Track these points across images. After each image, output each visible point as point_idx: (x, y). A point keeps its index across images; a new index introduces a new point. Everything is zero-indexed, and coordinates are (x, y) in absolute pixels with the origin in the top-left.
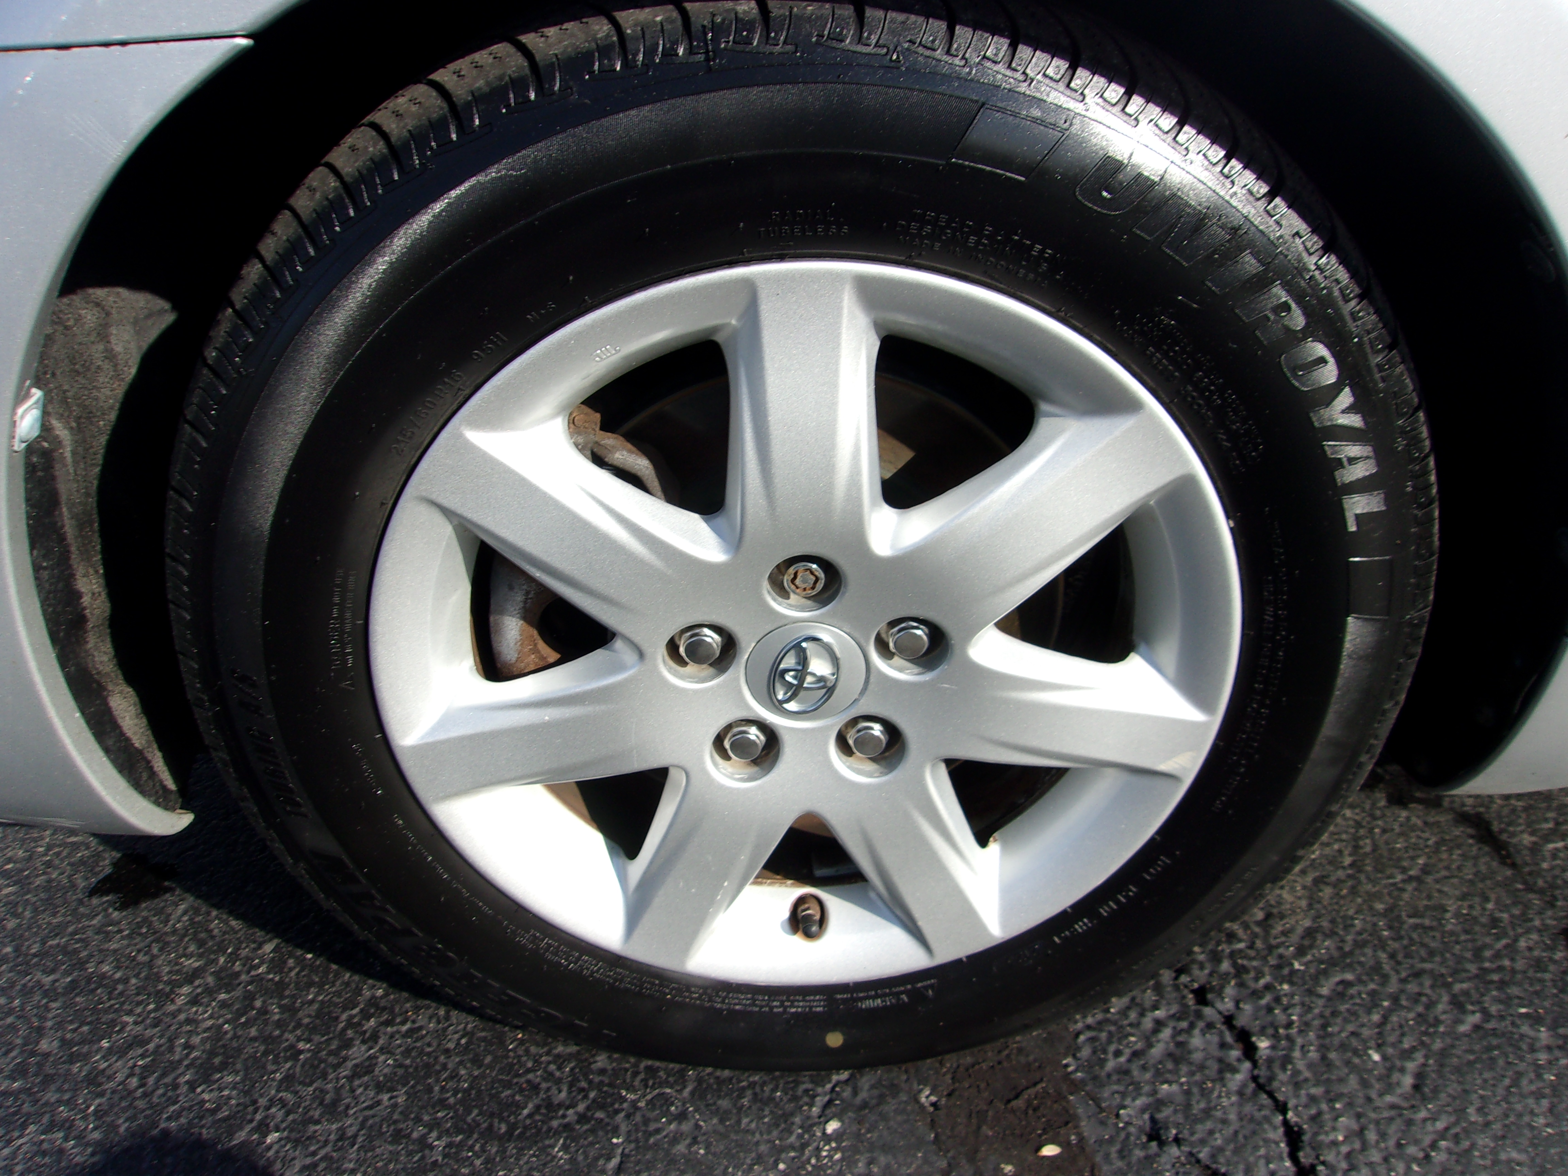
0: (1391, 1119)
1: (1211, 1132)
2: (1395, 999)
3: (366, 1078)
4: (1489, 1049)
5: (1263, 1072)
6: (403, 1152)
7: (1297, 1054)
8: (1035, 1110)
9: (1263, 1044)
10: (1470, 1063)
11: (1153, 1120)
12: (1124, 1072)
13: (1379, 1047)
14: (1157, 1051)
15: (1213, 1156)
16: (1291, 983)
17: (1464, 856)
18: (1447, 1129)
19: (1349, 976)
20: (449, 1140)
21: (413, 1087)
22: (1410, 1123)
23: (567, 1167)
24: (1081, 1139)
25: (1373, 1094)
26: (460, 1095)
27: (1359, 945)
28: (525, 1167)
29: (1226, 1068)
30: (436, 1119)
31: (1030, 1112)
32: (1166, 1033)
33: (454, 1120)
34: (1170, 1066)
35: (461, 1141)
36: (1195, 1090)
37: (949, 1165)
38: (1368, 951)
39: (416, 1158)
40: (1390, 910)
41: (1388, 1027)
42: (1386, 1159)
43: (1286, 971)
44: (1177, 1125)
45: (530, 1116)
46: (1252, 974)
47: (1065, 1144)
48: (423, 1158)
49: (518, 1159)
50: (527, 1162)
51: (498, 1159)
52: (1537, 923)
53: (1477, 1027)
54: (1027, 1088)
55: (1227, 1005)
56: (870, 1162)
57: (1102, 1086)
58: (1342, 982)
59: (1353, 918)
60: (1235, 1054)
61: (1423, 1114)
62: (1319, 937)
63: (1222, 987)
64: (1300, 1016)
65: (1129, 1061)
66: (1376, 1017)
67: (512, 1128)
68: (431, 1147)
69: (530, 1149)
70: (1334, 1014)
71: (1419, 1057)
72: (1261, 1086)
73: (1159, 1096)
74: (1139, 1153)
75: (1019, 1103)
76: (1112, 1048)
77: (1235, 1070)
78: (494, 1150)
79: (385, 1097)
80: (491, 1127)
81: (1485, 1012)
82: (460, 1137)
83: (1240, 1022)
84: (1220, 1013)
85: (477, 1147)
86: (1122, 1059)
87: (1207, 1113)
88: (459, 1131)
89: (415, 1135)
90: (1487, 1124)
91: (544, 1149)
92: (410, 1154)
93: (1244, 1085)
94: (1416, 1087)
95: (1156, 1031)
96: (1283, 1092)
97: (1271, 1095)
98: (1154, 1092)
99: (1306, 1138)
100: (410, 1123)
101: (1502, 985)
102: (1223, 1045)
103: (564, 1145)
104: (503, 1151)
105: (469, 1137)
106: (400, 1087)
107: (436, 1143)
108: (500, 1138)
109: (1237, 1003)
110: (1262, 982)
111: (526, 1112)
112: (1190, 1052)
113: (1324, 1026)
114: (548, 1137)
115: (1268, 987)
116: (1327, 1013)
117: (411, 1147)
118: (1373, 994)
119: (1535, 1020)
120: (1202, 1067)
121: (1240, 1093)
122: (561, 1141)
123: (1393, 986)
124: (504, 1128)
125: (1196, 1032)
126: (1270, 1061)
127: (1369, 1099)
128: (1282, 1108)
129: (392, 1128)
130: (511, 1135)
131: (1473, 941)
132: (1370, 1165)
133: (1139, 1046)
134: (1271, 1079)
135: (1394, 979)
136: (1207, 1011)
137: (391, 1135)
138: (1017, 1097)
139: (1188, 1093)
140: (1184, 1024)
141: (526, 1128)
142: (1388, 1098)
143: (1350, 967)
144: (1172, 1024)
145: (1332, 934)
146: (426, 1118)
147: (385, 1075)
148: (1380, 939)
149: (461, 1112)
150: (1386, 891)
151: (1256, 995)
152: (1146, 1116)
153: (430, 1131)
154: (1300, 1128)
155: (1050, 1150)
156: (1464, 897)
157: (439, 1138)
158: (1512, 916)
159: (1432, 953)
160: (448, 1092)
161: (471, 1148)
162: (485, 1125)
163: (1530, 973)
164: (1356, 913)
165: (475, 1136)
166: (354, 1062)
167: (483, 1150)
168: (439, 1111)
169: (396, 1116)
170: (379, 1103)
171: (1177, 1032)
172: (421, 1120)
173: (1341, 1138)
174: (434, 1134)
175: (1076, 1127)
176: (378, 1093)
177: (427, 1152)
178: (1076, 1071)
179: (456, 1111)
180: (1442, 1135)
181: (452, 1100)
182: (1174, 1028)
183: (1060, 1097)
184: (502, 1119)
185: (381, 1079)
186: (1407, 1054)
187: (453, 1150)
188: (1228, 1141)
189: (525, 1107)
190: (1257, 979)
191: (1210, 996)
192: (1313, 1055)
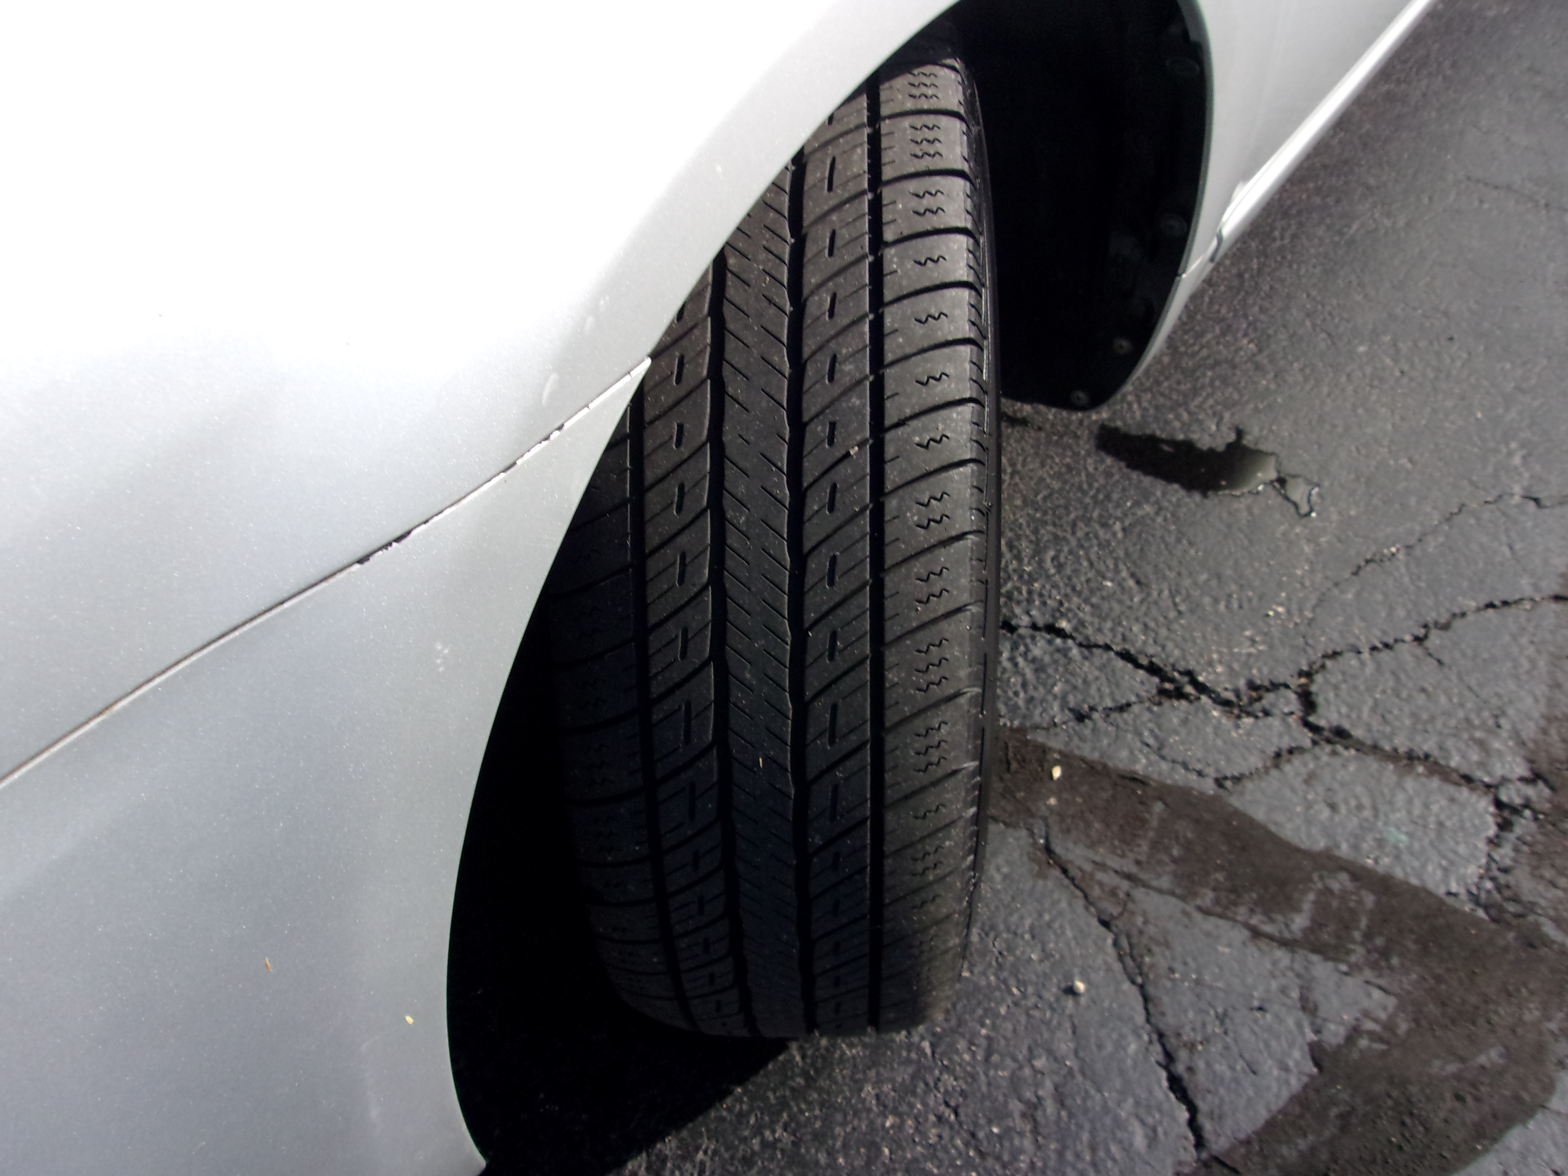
0: (1148, 608)
1: (1099, 690)
2: (1081, 546)
3: (669, 1165)
4: (1139, 535)
5: (1080, 638)
6: (766, 1163)
7: (1081, 615)
8: (1024, 761)
9: (1064, 624)
10: (1142, 550)
11: (1071, 710)
12: (1030, 700)
13: (1104, 578)
14: (1029, 674)
15: (1114, 700)
16: (1036, 580)
17: (1016, 441)
18: (1170, 591)
19: (1051, 553)
20: (781, 1124)
21: (708, 1131)
22: (1156, 603)
23: (867, 1053)
24: (1060, 752)
25: (1128, 603)
26: (745, 1099)
27: (1036, 531)
28: (847, 1081)
29: (1065, 652)
30: (753, 1126)
31: (1023, 764)
32: (1020, 661)
33: (766, 1113)
34: (1043, 676)
35: (789, 1116)
36: (1068, 676)
37: (1028, 829)
38: (1043, 531)
39: (779, 1156)
40: (1025, 501)
41: (1096, 564)
42: (1169, 629)
43: (1026, 577)
44: (1084, 701)
45: (804, 1057)
46: (1016, 593)
47: (1057, 762)
48: (783, 1151)
49: (836, 1083)
50: (844, 1077)
51: (825, 1096)
52: (1083, 452)
53: (1124, 530)
54: (1007, 755)
55: (1025, 620)
56: (998, 869)
57: (1032, 716)
58: (1053, 559)
59: (1017, 520)
60: (1058, 641)
61: (1155, 594)
62: (1016, 543)
63: (1013, 612)
64: (1059, 594)
65: (1026, 692)
66: (1085, 564)
67: (805, 1074)
68: (777, 1140)
69: (834, 1070)
70: (1069, 578)
71: (1121, 566)
72: (1088, 646)
73: (1059, 696)
74: (1087, 732)
75: (1014, 765)
76: (1010, 694)
77: (1070, 649)
78: (815, 1096)
79: (700, 1155)
80: (793, 1090)
81: (1117, 518)
82: (785, 1115)
83: (1041, 623)
84: (1026, 627)
85: (803, 1106)
86: (1022, 695)
87: (1085, 681)
88: (779, 1113)
89: (757, 1148)
90: (1179, 574)
91: (842, 1060)
92: (772, 1158)
93: (1082, 653)
94: (1138, 582)
95: (1016, 665)
96: (1100, 640)
97: (1097, 646)
98: (1055, 697)
99: (1132, 651)
100: (742, 1147)
101: (1108, 497)
102: (1050, 642)
103: (847, 1045)
104: (820, 1090)
105: (790, 1108)
106: (700, 1141)
107: (777, 1135)
108: (808, 1086)
109: (1028, 613)
110: (1024, 592)
111: (798, 1058)
112: (1042, 660)
113: (1074, 589)
114: (833, 1053)
115: (1030, 592)
116: (1067, 581)
117: (766, 1156)
118: (1071, 552)
119: (1137, 504)
120: (1055, 662)
121: (1085, 658)
122: (844, 1046)
123: (1074, 543)
124: (800, 1081)
125: (1031, 647)
126: (1076, 629)
127: (1130, 608)
128: (1107, 648)
129: (736, 1163)
130: (812, 1078)
131: (1073, 485)
132: (1167, 638)
133: (1020, 680)
134: (1087, 638)
135: (1069, 536)
136: (1022, 631)
137: (743, 1167)
138: (1009, 763)
139: (1067, 681)
140: (1022, 649)
141: (813, 1065)
142: (1136, 600)
143: (1046, 548)
144: (1017, 654)
145: (1019, 537)
146: (746, 1133)
147: (678, 1148)
148: (1039, 520)
149: (762, 1105)
150: (1011, 492)
151: (1030, 601)
152: (1067, 711)
153: (762, 1135)
154: (1125, 649)
155: (1057, 772)
156: (1043, 465)
157: (774, 1132)
158: (1070, 457)
159: (1066, 508)
160: (734, 1106)
161: (802, 1112)
162: (788, 1093)
163: (1111, 482)
164: (1014, 515)
165: (792, 1103)
166: (643, 1169)
167: (809, 1103)
168: (748, 1122)
169: (726, 1156)
170: (702, 1163)
171: (1025, 655)
172: (746, 1138)
173: (1143, 638)
174: (767, 1133)
175: (1050, 749)
176: (693, 1161)
177: (779, 1145)
178: (1012, 722)
179: (759, 1108)
180: (1172, 596)
181: (745, 1107)
182: (1020, 655)
183: (1026, 743)
184: (792, 1078)
185: (679, 1152)
186: (1117, 570)
187: (793, 1125)
188: (1110, 687)
189: (794, 1057)
190: (1020, 593)
191: (1013, 622)
192: (1087, 608)
